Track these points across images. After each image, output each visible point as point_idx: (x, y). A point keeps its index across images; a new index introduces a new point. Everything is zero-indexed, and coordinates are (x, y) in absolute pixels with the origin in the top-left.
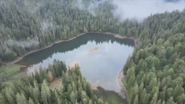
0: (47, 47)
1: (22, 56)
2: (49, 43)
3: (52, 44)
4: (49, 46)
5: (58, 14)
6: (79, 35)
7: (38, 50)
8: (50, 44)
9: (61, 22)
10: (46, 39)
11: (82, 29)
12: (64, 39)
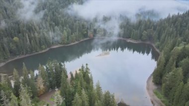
0: (40, 52)
1: (4, 62)
2: (43, 47)
3: (48, 49)
4: (44, 51)
5: (57, 14)
6: (82, 40)
7: (27, 55)
8: (46, 48)
9: (61, 22)
10: (40, 42)
11: (86, 32)
12: (64, 44)
